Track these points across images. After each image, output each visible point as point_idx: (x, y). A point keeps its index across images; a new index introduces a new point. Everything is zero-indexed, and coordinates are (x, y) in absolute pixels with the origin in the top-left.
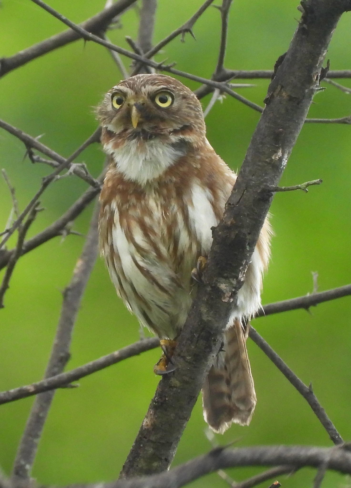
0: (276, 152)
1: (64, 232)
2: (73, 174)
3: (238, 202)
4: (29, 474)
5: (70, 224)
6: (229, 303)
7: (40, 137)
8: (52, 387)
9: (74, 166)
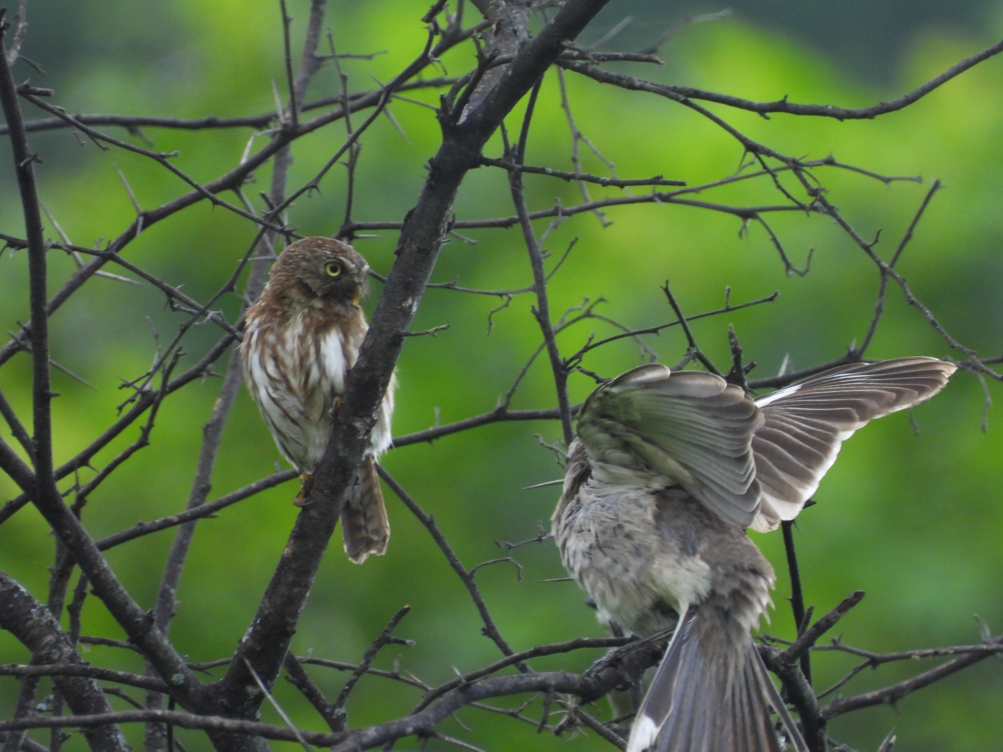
0: (406, 300)
1: (205, 374)
2: (211, 321)
3: (371, 347)
4: (174, 597)
5: (210, 366)
6: (363, 440)
7: (179, 287)
8: (194, 517)
9: (211, 314)
